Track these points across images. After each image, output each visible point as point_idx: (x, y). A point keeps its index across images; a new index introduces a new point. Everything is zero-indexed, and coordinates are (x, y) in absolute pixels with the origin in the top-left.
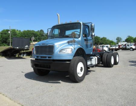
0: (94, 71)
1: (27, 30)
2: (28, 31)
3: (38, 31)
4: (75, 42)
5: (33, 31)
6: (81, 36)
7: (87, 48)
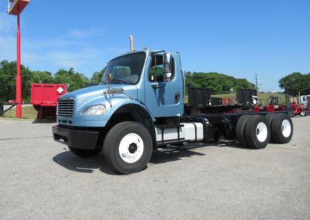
0: (203, 155)
4: (122, 91)
6: (141, 79)
7: (163, 103)
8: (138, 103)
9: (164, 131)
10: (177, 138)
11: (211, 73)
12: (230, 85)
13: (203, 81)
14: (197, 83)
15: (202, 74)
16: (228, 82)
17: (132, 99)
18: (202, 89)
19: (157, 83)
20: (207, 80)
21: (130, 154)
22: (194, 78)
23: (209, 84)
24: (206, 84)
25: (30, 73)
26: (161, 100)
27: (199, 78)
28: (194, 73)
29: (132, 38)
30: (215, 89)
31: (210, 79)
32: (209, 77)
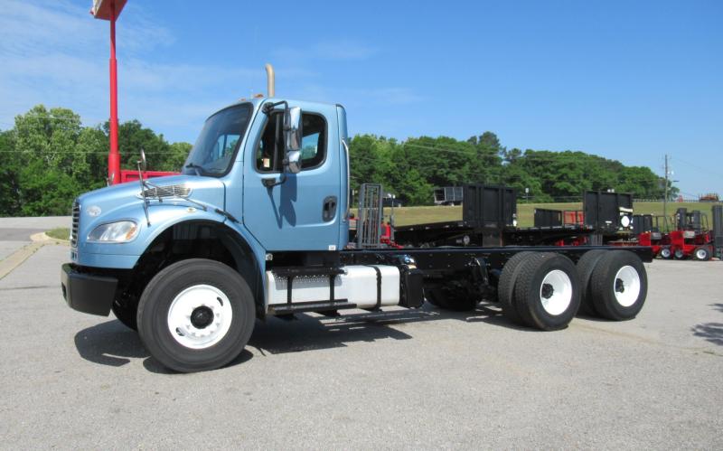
0: (407, 338)
1: (421, 138)
2: (427, 141)
3: (473, 139)
4: (189, 192)
5: (445, 140)
7: (292, 221)
8: (219, 219)
9: (295, 283)
10: (328, 298)
11: (568, 154)
12: (609, 180)
13: (546, 170)
14: (535, 174)
15: (546, 153)
16: (605, 175)
17: (205, 209)
18: (496, 190)
19: (277, 176)
20: (558, 168)
21: (193, 329)
22: (526, 164)
23: (561, 178)
24: (554, 177)
25: (166, 147)
26: (287, 212)
27: (538, 164)
28: (528, 152)
29: (271, 71)
30: (573, 189)
31: (564, 166)
32: (563, 162)
